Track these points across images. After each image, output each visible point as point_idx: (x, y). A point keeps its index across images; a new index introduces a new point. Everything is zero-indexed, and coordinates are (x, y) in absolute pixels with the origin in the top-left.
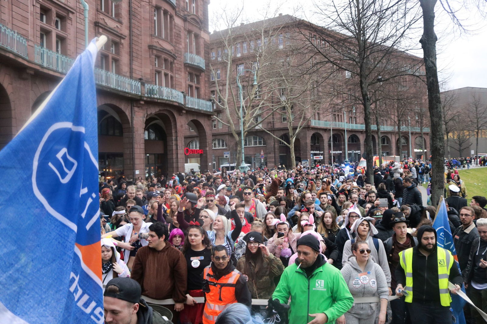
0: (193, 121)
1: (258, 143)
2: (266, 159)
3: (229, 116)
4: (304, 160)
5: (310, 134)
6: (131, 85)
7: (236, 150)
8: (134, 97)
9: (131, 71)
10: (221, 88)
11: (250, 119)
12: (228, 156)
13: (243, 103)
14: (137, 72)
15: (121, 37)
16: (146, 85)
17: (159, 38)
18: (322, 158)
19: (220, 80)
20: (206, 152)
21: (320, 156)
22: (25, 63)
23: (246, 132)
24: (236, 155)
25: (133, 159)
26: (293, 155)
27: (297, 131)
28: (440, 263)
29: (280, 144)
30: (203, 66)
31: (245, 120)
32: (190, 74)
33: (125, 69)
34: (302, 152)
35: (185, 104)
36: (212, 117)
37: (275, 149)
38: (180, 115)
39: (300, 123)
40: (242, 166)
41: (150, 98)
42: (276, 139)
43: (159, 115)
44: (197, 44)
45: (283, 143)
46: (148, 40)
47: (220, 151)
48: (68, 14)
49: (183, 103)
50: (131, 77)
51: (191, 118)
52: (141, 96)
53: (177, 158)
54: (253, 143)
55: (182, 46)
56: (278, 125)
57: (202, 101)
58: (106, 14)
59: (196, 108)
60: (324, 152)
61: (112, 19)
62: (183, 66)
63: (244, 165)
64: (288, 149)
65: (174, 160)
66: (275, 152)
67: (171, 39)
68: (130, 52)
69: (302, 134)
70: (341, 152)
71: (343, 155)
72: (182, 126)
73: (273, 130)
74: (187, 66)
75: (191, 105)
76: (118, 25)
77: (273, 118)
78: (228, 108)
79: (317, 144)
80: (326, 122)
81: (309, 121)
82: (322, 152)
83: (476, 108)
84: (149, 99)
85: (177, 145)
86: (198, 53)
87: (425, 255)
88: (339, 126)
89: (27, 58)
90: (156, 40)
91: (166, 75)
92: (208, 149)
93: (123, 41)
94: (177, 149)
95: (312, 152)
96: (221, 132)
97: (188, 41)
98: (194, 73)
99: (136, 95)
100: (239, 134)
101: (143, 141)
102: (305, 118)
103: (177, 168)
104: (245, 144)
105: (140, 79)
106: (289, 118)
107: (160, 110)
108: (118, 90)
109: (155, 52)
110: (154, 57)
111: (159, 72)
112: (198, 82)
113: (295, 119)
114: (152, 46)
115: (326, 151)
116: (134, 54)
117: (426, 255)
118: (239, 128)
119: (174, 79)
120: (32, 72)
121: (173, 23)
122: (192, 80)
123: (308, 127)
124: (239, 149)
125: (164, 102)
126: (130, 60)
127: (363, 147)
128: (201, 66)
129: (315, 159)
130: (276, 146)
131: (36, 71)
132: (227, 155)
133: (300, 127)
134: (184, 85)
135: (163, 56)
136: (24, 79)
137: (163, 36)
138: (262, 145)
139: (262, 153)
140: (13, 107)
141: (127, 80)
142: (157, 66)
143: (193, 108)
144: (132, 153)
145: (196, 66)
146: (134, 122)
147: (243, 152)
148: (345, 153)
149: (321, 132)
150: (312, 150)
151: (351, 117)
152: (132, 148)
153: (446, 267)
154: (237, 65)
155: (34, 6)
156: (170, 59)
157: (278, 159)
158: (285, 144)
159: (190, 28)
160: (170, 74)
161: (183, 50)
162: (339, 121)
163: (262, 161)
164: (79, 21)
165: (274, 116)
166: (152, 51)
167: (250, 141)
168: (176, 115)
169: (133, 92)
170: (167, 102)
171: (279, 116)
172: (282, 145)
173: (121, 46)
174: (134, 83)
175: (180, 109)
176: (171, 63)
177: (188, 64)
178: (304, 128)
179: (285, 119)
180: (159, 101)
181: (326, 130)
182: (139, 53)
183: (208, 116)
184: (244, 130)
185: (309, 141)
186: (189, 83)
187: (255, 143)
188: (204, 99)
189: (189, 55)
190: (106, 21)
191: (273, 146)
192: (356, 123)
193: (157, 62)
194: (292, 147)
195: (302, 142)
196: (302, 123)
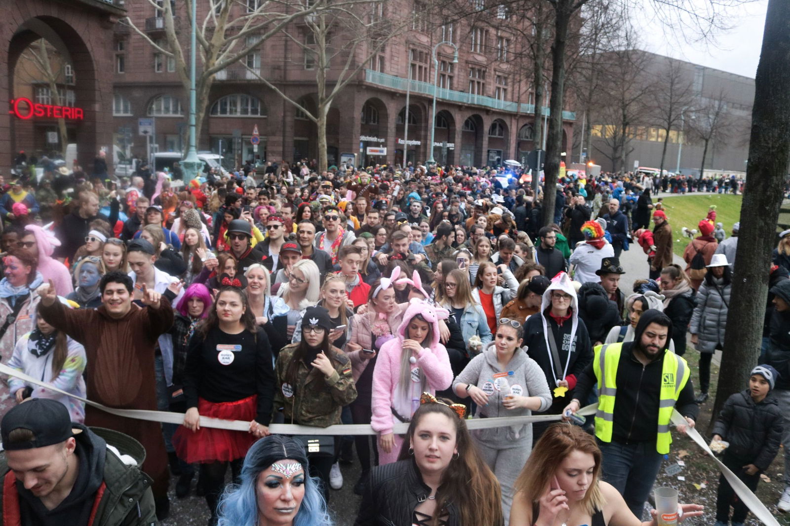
1: (250, 110)
2: (264, 147)
4: (346, 154)
5: (361, 99)
18: (385, 153)
21: (381, 148)
26: (323, 142)
27: (336, 89)
28: (665, 380)
29: (298, 116)
34: (341, 137)
37: (284, 126)
39: (343, 75)
42: (289, 103)
45: (303, 113)
54: (239, 109)
56: (294, 75)
60: (386, 140)
64: (310, 129)
66: (284, 132)
69: (345, 99)
70: (419, 143)
71: (422, 150)
73: (285, 85)
77: (285, 59)
79: (372, 123)
80: (395, 78)
81: (362, 70)
82: (382, 140)
83: (672, 84)
87: (641, 362)
88: (420, 89)
95: (363, 138)
96: (171, 80)
102: (353, 64)
106: (320, 59)
113: (332, 62)
115: (391, 139)
117: (644, 363)
123: (358, 85)
127: (460, 136)
129: (368, 153)
130: (289, 119)
133: (343, 81)
138: (259, 116)
139: (256, 132)
148: (425, 145)
149: (384, 99)
150: (362, 134)
151: (444, 76)
153: (674, 388)
157: (291, 149)
158: (307, 117)
162: (420, 79)
163: (256, 150)
165: (288, 55)
167: (234, 106)
171: (298, 55)
172: (300, 118)
178: (348, 85)
179: (310, 64)
181: (393, 95)
185: (358, 114)
187: (245, 111)
191: (281, 119)
192: (451, 88)
194: (322, 123)
195: (344, 116)
196: (347, 75)
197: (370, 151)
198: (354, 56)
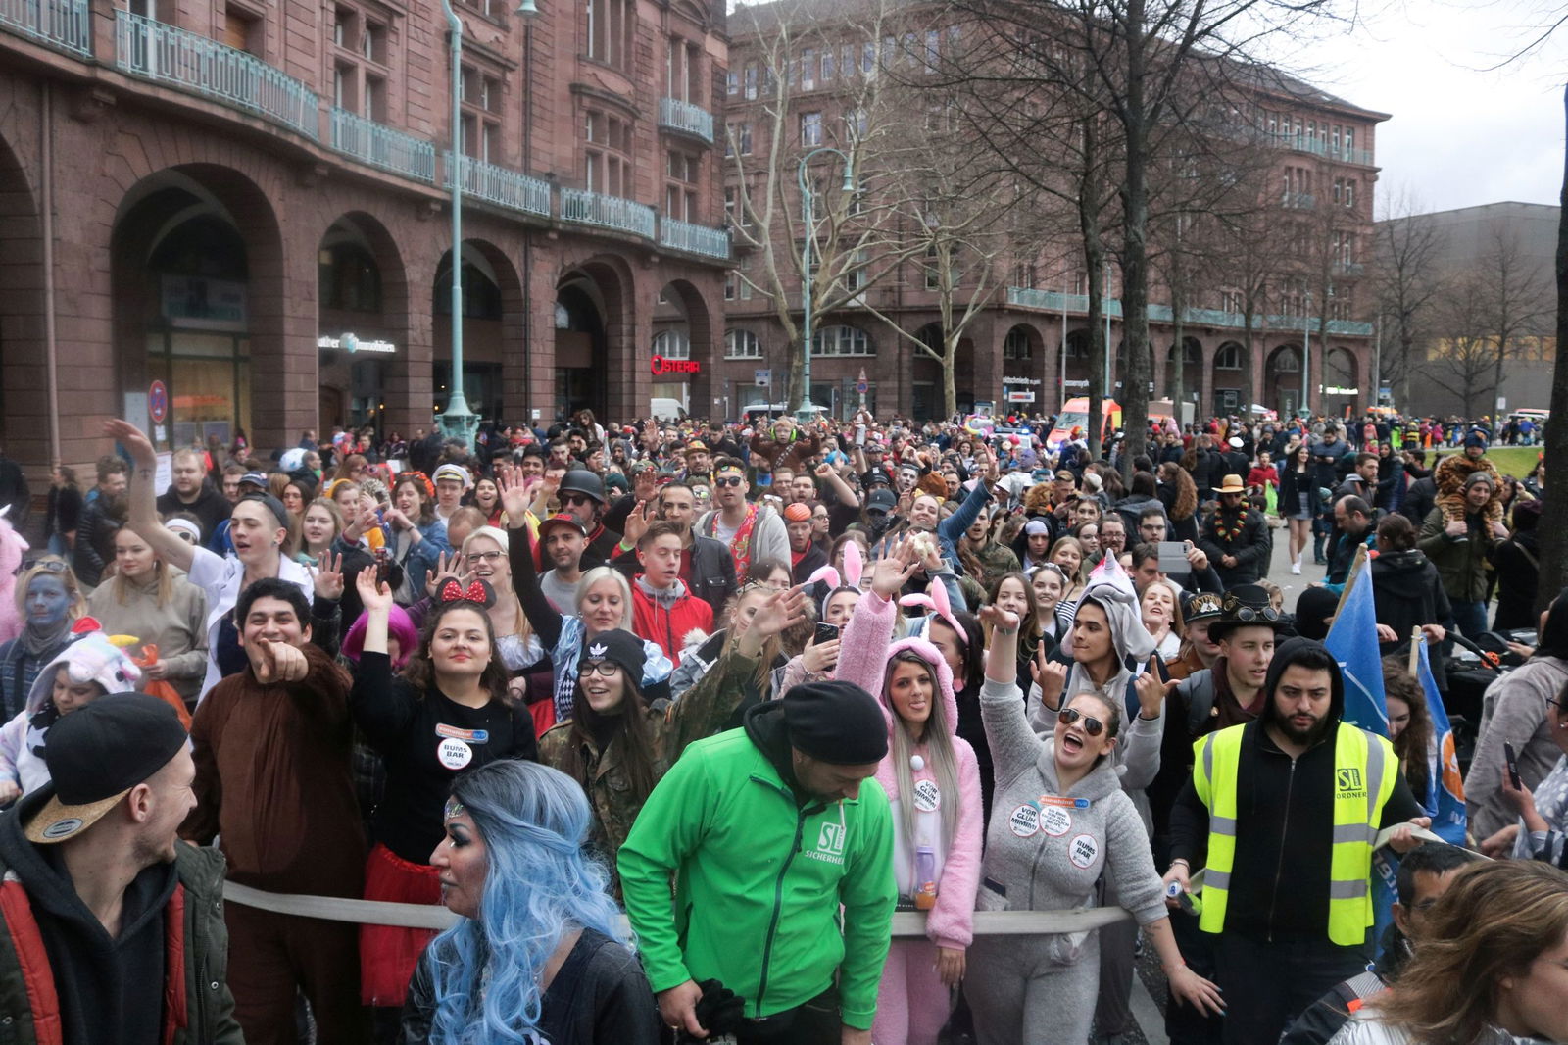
0: (677, 284)
1: (852, 346)
2: (873, 396)
3: (773, 269)
4: (981, 403)
5: (1003, 328)
6: (526, 192)
7: (789, 365)
8: (533, 221)
9: (527, 152)
10: (752, 180)
11: (829, 284)
12: (768, 381)
13: (812, 234)
14: (541, 156)
15: (505, 66)
16: (563, 191)
17: (597, 65)
18: (1033, 400)
19: (749, 158)
20: (706, 369)
21: (1028, 393)
22: (316, 152)
23: (817, 317)
24: (788, 381)
25: (526, 380)
26: (951, 387)
27: (966, 318)
28: (1342, 783)
29: (917, 353)
30: (707, 133)
31: (816, 284)
32: (674, 156)
33: (513, 148)
34: (977, 379)
35: (658, 238)
36: (727, 273)
37: (900, 367)
38: (643, 267)
39: (976, 296)
40: (802, 409)
41: (573, 224)
42: (907, 338)
43: (593, 269)
44: (695, 72)
45: (925, 352)
46: (570, 68)
47: (744, 366)
48: (391, 19)
49: (653, 237)
50: (527, 170)
51: (671, 276)
52: (550, 221)
53: (633, 381)
54: (837, 346)
55: (654, 80)
56: (912, 298)
57: (703, 232)
58: (472, 9)
59: (686, 248)
60: (1041, 382)
61: (484, 20)
62: (655, 135)
63: (808, 407)
64: (937, 370)
65: (626, 388)
66: (900, 375)
67: (628, 64)
68: (525, 103)
69: (980, 327)
72: (647, 297)
73: (898, 312)
74: (665, 133)
75: (674, 240)
76: (499, 35)
77: (900, 280)
78: (770, 248)
79: (1026, 358)
80: (1050, 296)
81: (1002, 287)
83: (1505, 272)
84: (569, 228)
85: (633, 347)
86: (695, 98)
87: (1286, 750)
89: (317, 140)
90: (589, 70)
91: (613, 162)
92: (712, 360)
93: (509, 77)
94: (633, 358)
95: (1008, 380)
96: (748, 310)
97: (669, 63)
98: (683, 152)
99: (539, 217)
100: (798, 319)
101: (550, 335)
102: (990, 280)
103: (632, 408)
104: (816, 349)
105: (550, 176)
106: (945, 279)
107: (595, 256)
108: (497, 206)
109: (586, 102)
110: (583, 114)
111: (595, 156)
112: (694, 178)
113: (960, 282)
114: (581, 86)
115: (1051, 379)
116: (536, 110)
117: (1293, 752)
118: (800, 302)
119: (632, 171)
120: (325, 172)
121: (634, 17)
122: (676, 172)
123: (998, 309)
124: (795, 363)
125: (607, 234)
126: (525, 124)
127: (1163, 371)
128: (702, 133)
129: (1011, 400)
130: (905, 358)
131: (333, 167)
132: (764, 379)
133: (976, 305)
134: (655, 186)
135: (608, 111)
136: (306, 187)
137: (608, 59)
138: (865, 354)
139: (863, 377)
140: (285, 255)
141: (519, 179)
142: (590, 139)
143: (678, 251)
144: (525, 366)
145: (689, 133)
146: (532, 285)
147: (808, 372)
149: (1037, 325)
150: (1006, 374)
152: (525, 353)
153: (1365, 800)
154: (802, 116)
155: (323, 8)
156: (624, 119)
157: (909, 398)
158: (929, 355)
159: (675, 30)
160: (622, 158)
161: (657, 91)
163: (863, 401)
164: (412, 35)
165: (904, 272)
166: (580, 101)
167: (830, 341)
168: (633, 270)
169: (533, 210)
170: (615, 235)
171: (916, 272)
172: (920, 356)
173: (505, 90)
174: (534, 185)
175: (644, 252)
176: (628, 129)
177: (669, 128)
178: (984, 310)
179: (932, 283)
180: (595, 233)
181: (1052, 318)
182: (548, 105)
183: (716, 270)
184: (812, 310)
185: (998, 348)
186: (669, 179)
187: (845, 348)
188: (706, 225)
189: (671, 104)
190: (472, 28)
191: (895, 358)
193: (590, 128)
194: (949, 362)
195: (980, 350)
196: (982, 295)
197: (1012, 397)
198: (991, 271)
